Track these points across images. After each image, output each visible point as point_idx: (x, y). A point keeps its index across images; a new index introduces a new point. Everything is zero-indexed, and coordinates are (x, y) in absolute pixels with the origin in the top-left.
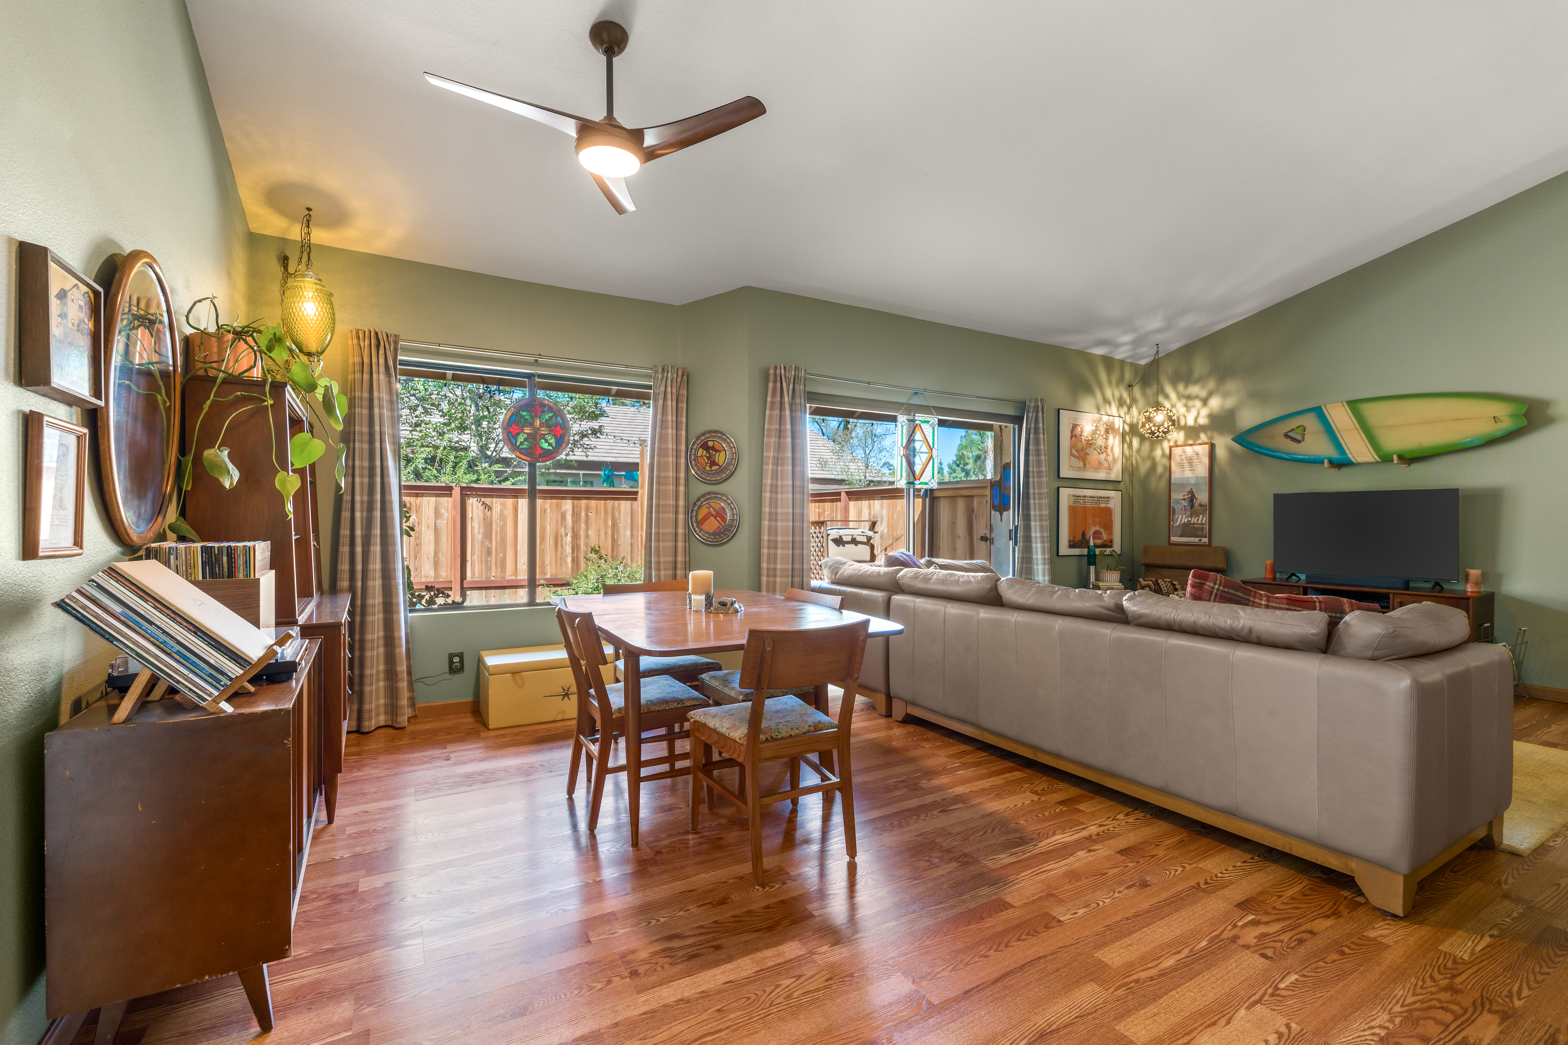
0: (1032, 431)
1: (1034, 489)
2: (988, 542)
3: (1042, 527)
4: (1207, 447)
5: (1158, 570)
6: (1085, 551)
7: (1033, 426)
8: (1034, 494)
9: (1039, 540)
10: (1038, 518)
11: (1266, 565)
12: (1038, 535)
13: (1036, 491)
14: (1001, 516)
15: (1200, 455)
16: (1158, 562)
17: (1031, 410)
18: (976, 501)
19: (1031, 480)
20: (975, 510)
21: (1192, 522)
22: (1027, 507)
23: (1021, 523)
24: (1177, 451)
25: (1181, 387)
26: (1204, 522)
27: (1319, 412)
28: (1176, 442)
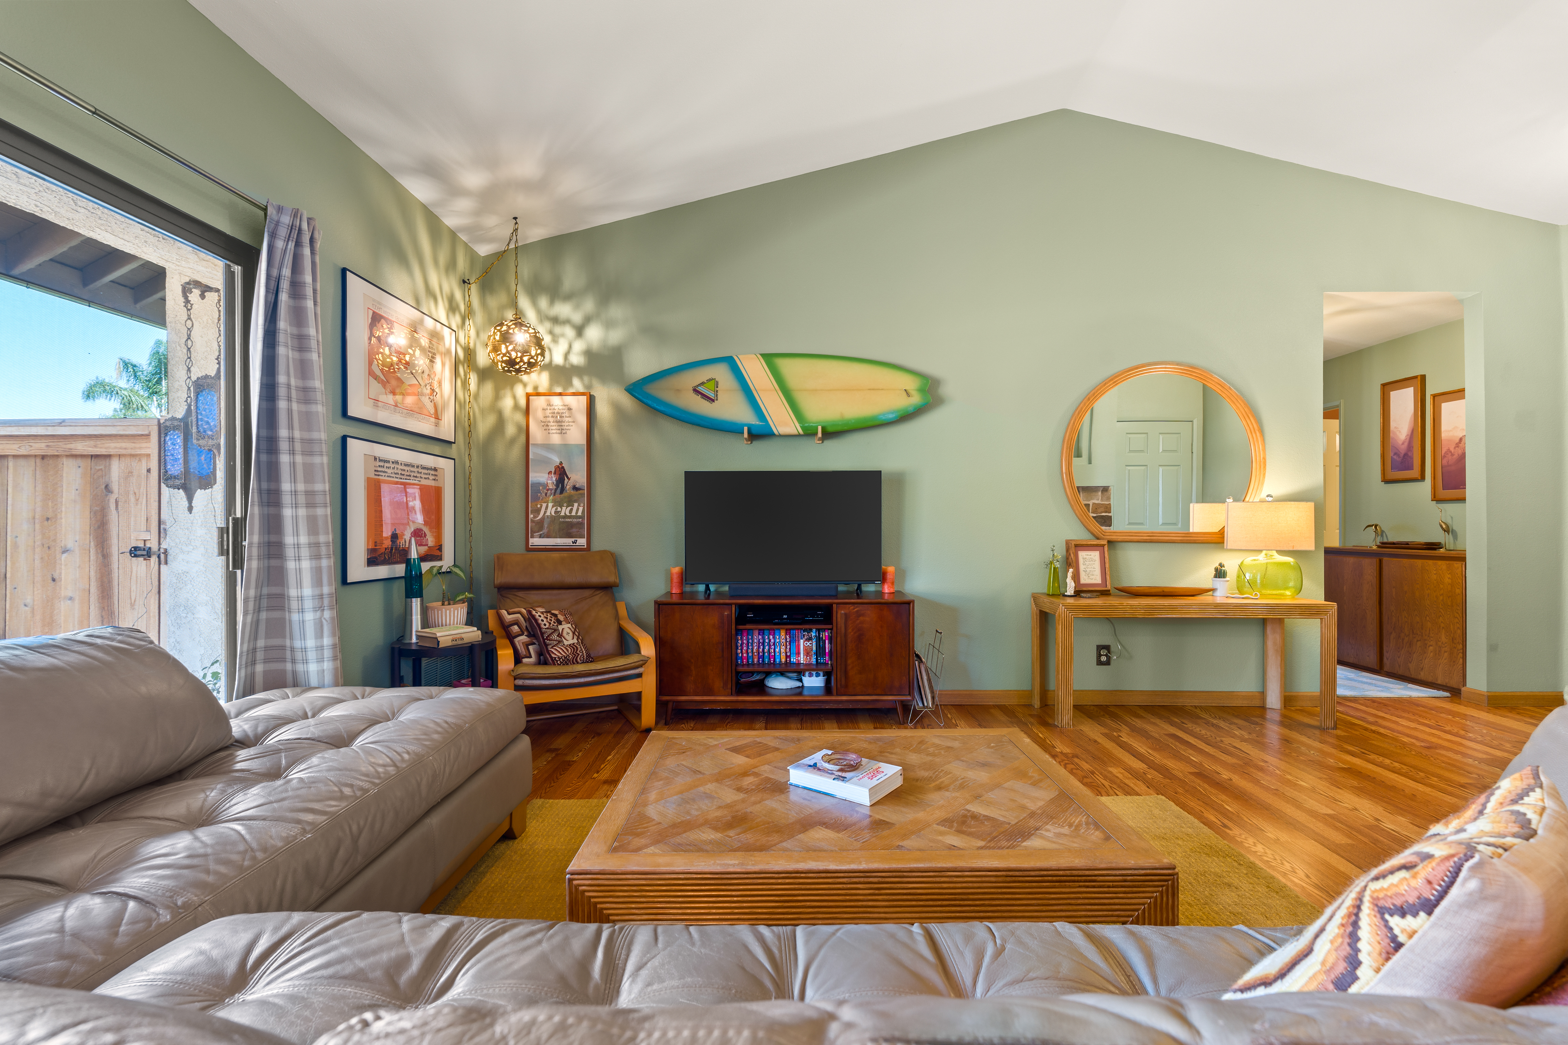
0: (285, 285)
1: (291, 427)
2: (154, 559)
3: (312, 522)
4: (583, 400)
5: (521, 594)
6: (400, 570)
7: (287, 272)
8: (291, 440)
9: (305, 552)
10: (302, 499)
11: (672, 574)
12: (304, 539)
13: (297, 434)
14: (190, 499)
15: (574, 410)
16: (523, 580)
17: (283, 232)
18: (116, 469)
19: (282, 405)
20: (115, 487)
21: (562, 514)
22: (271, 472)
23: (254, 510)
24: (538, 403)
25: (543, 302)
26: (580, 513)
27: (730, 362)
28: (536, 388)
